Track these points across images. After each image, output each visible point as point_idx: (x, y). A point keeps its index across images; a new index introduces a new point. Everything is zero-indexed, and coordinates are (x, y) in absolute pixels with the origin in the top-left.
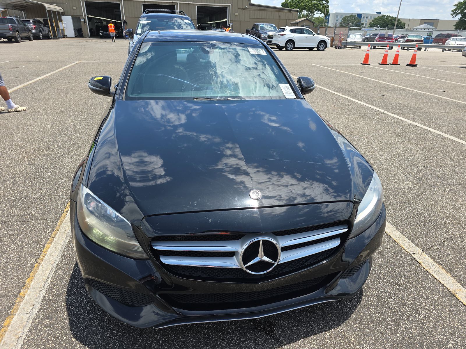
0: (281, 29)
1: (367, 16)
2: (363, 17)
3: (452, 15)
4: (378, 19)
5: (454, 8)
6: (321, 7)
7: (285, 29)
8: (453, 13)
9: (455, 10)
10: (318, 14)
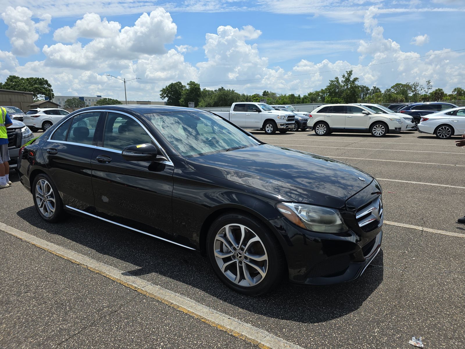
0: (30, 111)
1: (90, 99)
2: (86, 100)
3: (161, 97)
4: (101, 102)
5: (161, 93)
6: (44, 90)
7: (37, 111)
8: (161, 96)
9: (162, 94)
10: (42, 97)
